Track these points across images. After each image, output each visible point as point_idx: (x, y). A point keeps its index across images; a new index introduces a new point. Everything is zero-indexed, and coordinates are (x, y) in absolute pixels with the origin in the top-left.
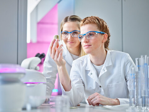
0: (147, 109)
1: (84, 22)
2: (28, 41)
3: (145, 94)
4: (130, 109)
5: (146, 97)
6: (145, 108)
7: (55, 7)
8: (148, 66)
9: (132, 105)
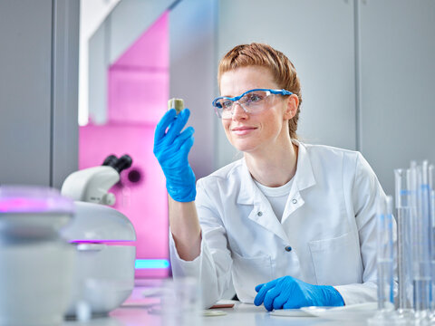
0: (428, 319)
1: (233, 61)
2: (83, 120)
3: (422, 274)
4: (381, 317)
5: (425, 282)
6: (424, 313)
7: (161, 22)
8: (433, 193)
9: (384, 307)
